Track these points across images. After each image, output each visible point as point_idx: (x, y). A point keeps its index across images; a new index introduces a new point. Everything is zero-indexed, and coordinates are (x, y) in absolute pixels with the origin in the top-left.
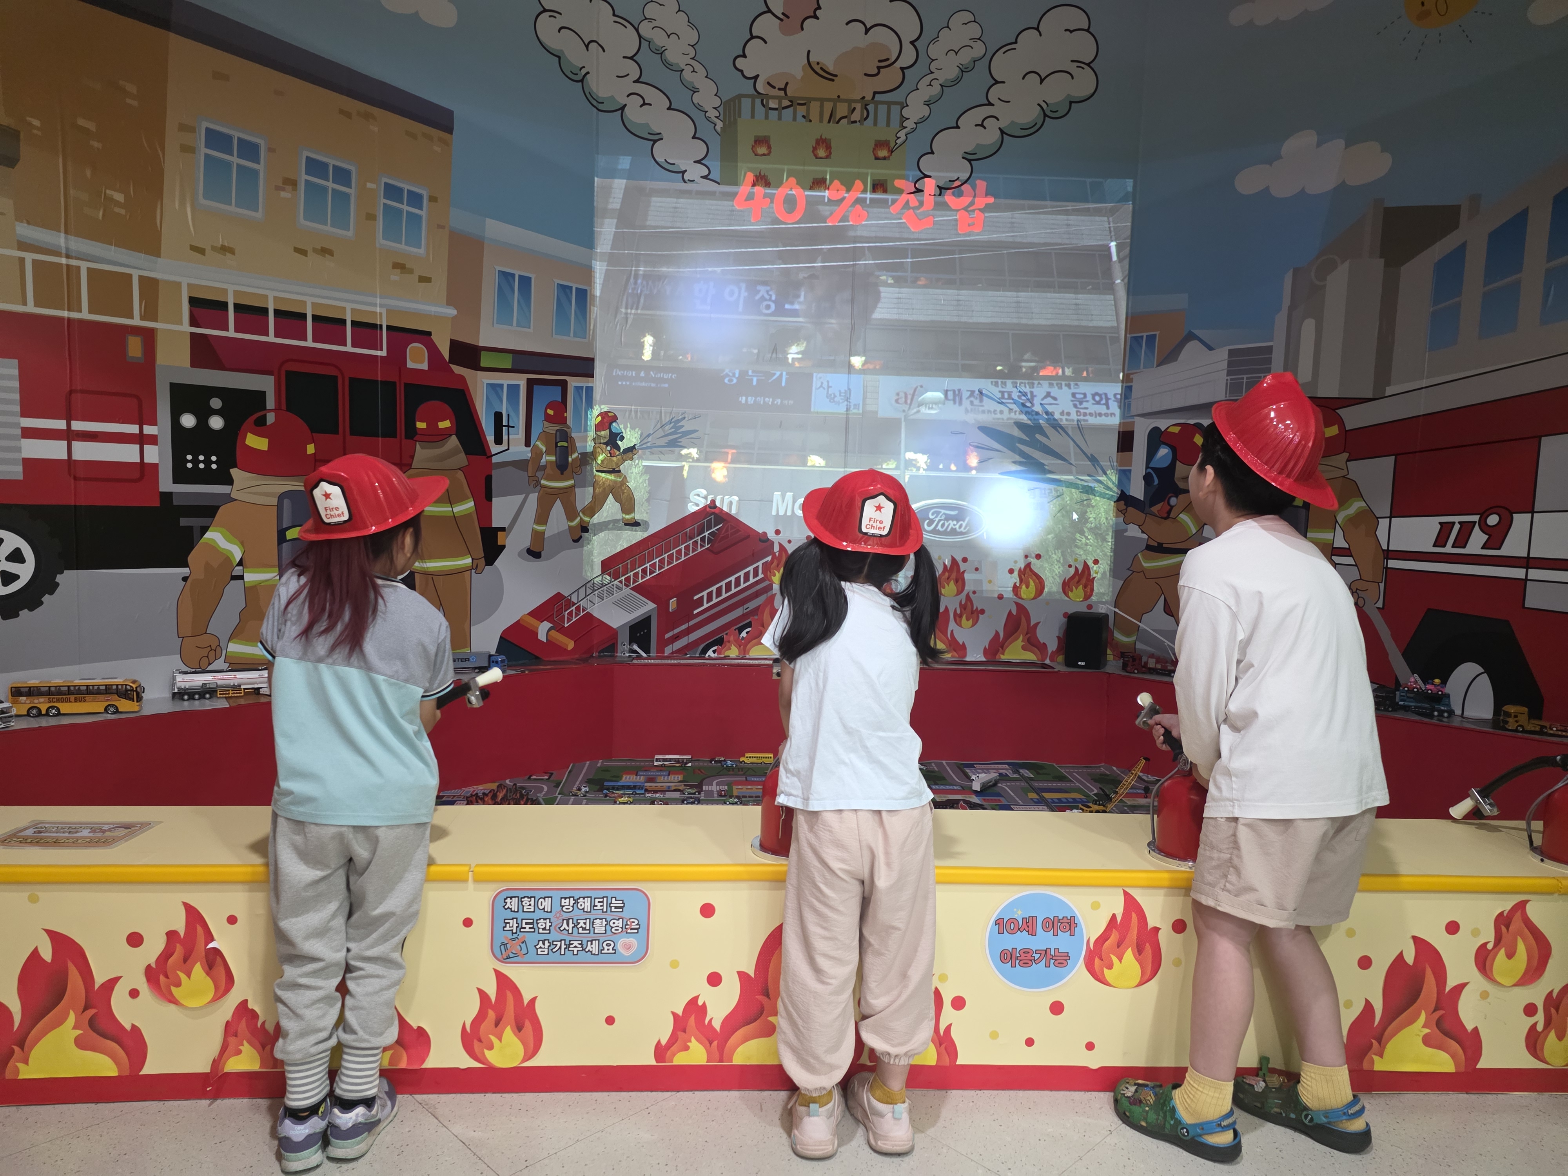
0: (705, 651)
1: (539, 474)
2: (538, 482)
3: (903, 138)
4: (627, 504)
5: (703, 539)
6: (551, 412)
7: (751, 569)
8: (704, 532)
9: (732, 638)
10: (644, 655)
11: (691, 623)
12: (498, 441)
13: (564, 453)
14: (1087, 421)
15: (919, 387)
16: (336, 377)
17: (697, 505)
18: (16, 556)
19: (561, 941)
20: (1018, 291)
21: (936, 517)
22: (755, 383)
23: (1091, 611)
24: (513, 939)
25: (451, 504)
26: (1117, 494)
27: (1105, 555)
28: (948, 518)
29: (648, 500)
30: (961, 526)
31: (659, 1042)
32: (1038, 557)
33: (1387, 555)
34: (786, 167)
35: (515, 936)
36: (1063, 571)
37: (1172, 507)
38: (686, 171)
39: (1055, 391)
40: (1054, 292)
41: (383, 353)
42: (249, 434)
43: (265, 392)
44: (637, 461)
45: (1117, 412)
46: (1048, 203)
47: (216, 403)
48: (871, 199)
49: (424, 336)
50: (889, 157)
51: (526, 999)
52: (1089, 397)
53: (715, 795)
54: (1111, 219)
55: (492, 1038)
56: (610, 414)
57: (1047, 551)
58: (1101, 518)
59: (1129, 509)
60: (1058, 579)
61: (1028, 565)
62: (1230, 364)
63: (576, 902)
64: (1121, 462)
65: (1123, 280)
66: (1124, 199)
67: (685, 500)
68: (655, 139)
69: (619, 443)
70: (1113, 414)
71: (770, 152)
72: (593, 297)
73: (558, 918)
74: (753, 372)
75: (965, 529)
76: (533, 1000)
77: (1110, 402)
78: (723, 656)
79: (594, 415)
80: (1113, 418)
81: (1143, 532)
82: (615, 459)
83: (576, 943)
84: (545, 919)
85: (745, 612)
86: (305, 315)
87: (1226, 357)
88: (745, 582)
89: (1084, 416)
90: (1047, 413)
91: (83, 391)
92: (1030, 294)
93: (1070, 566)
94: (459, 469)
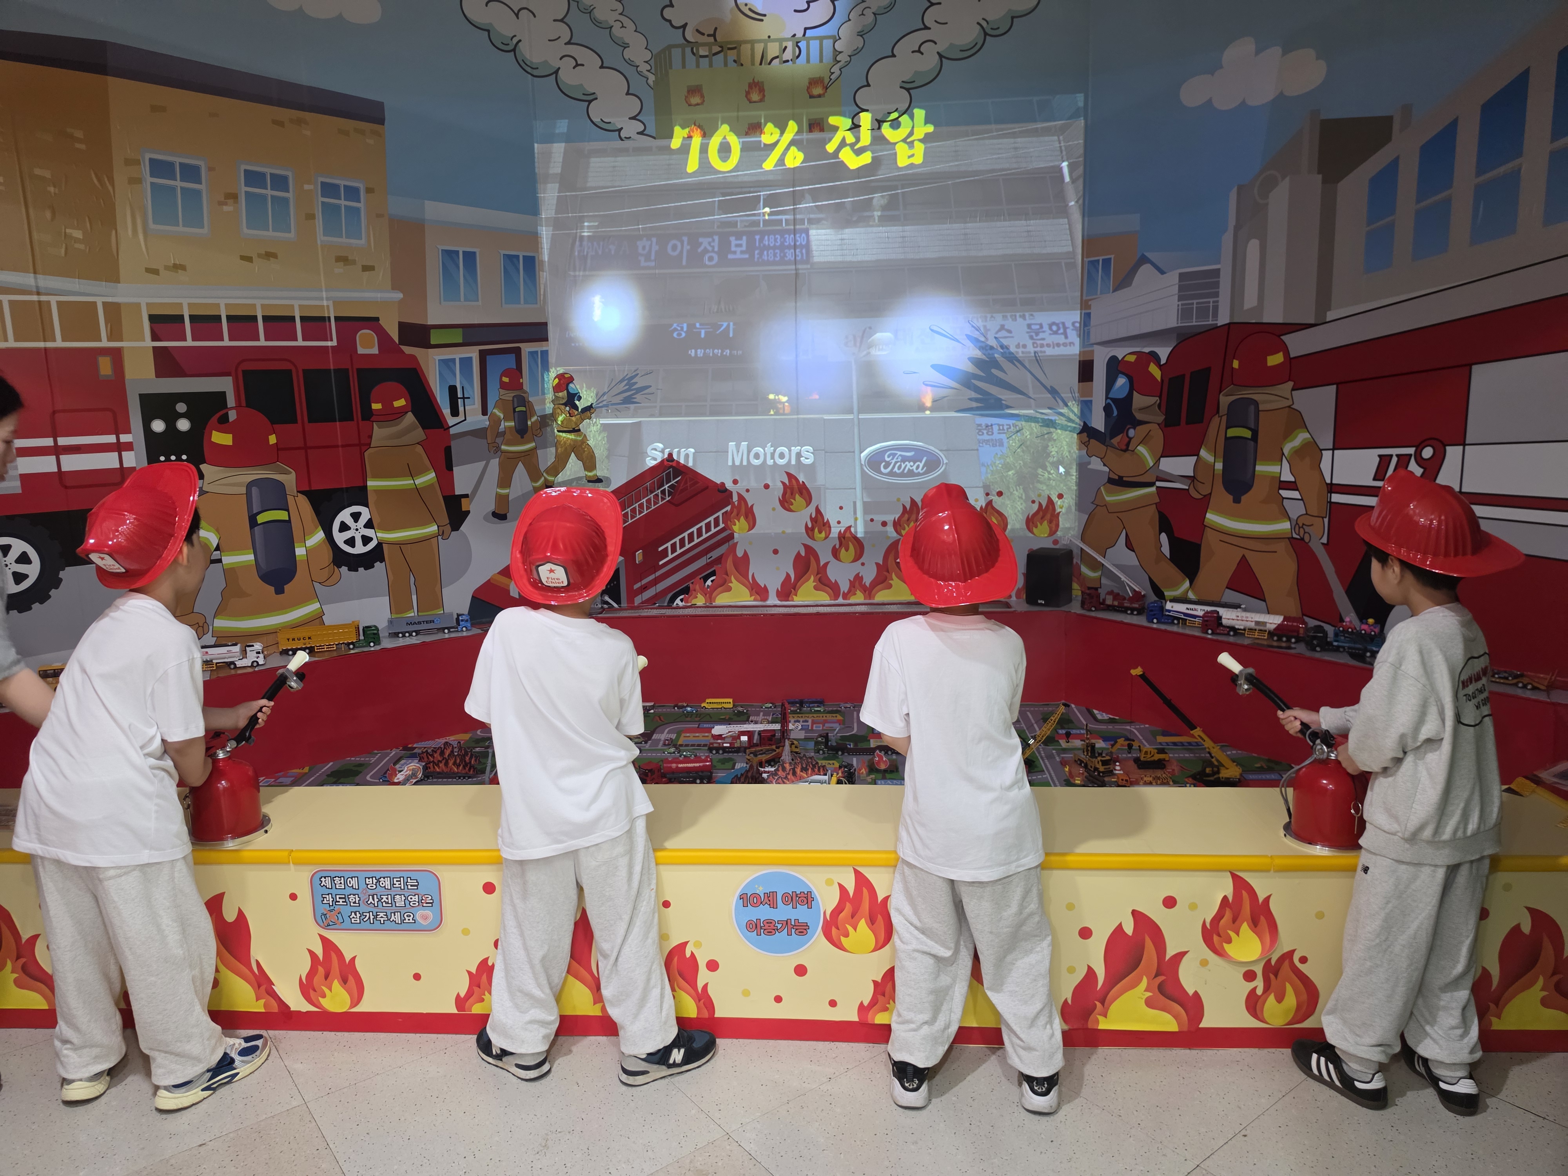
0: (672, 600)
1: (499, 440)
2: (498, 449)
3: (838, 73)
4: (589, 462)
5: (663, 492)
6: (505, 379)
7: (711, 519)
8: (663, 486)
9: (697, 587)
10: (615, 605)
11: (658, 574)
12: (455, 412)
13: (522, 418)
14: (1045, 352)
15: (868, 329)
16: (290, 371)
17: (655, 459)
18: (24, 559)
19: (369, 912)
20: (966, 222)
21: (893, 459)
22: (703, 336)
23: (1057, 547)
24: (331, 911)
25: (412, 476)
26: (1080, 425)
27: (1069, 489)
28: (904, 459)
29: (608, 457)
30: (918, 467)
31: (458, 995)
32: (1000, 494)
33: (1331, 488)
34: (720, 115)
35: (332, 908)
36: (1025, 508)
37: (1130, 439)
38: (622, 128)
39: (1009, 324)
40: (1005, 220)
41: (334, 343)
42: (214, 432)
43: (225, 392)
44: (594, 420)
45: (1077, 341)
46: (993, 126)
47: (181, 407)
48: (807, 140)
49: (372, 322)
50: (824, 94)
51: (348, 958)
52: (1046, 328)
53: (661, 743)
54: (1061, 138)
55: (324, 988)
56: (566, 376)
57: (1008, 488)
58: (1063, 451)
59: (1091, 440)
60: (1020, 516)
61: (990, 503)
62: (1181, 288)
63: (378, 881)
64: (1083, 393)
65: (1077, 202)
66: (1075, 116)
67: (644, 454)
68: (589, 99)
69: (577, 402)
70: (1072, 344)
71: (704, 101)
72: (542, 262)
73: (365, 894)
74: (701, 325)
75: (922, 469)
76: (354, 959)
77: (1068, 331)
78: (690, 604)
79: (551, 377)
80: (1074, 348)
81: (1105, 465)
82: (573, 418)
83: (382, 914)
84: (354, 895)
85: (708, 561)
86: (256, 317)
87: (1176, 280)
88: (706, 532)
89: (1041, 347)
90: (1002, 347)
91: (64, 411)
92: (978, 224)
93: (1033, 502)
94: (418, 443)
